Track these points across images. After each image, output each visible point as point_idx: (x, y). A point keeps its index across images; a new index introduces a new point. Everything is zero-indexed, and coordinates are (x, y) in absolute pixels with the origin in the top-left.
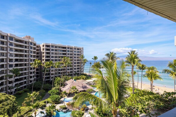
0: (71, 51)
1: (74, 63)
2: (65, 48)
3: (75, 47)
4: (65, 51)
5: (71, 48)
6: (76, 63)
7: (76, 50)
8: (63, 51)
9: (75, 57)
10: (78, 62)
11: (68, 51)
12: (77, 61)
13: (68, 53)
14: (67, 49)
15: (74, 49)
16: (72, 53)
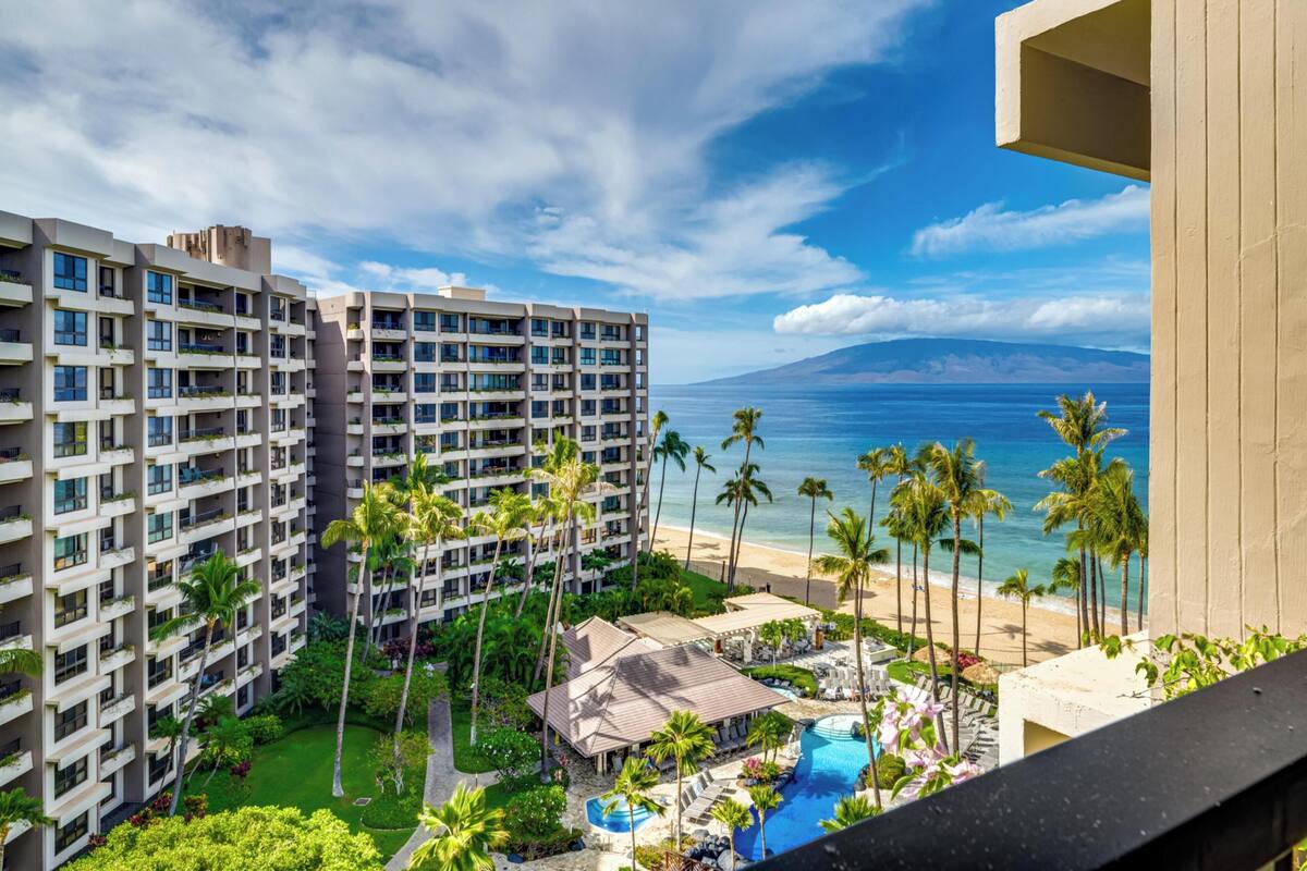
0: (556, 350)
2: (515, 325)
3: (588, 318)
4: (515, 353)
5: (558, 329)
7: (597, 343)
9: (588, 408)
11: (540, 354)
13: (537, 369)
14: (531, 339)
15: (579, 329)
16: (566, 368)
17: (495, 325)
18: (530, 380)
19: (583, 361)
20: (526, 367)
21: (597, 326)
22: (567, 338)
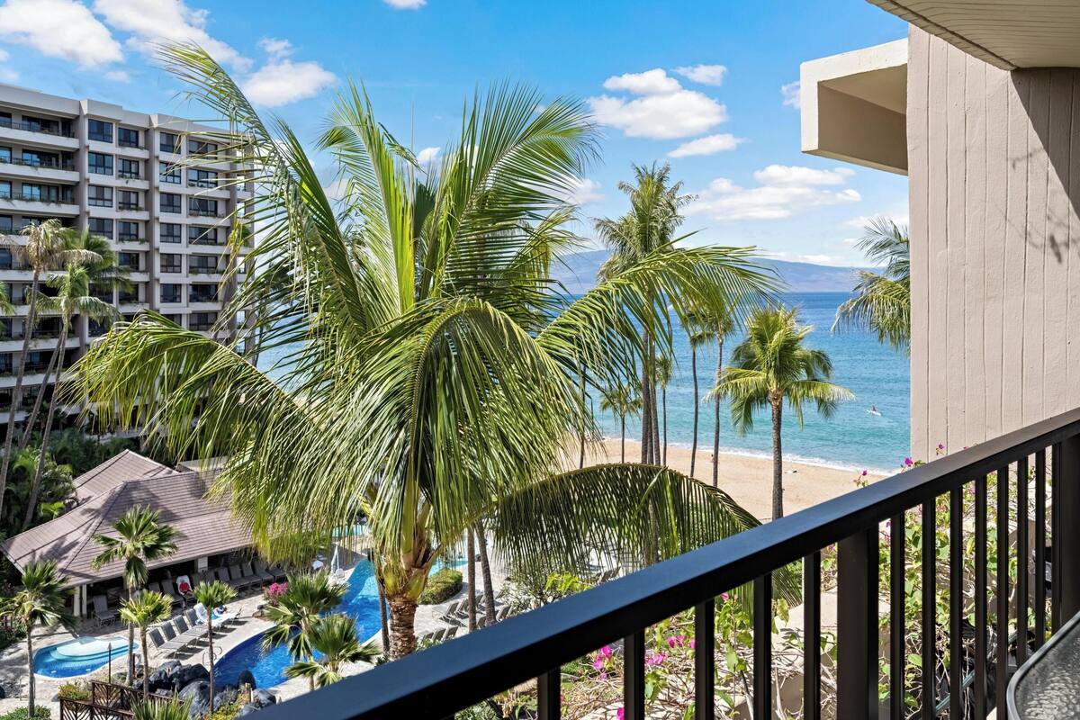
0: (129, 168)
1: (165, 287)
2: (67, 125)
3: (170, 126)
4: (67, 159)
5: (129, 136)
6: (185, 294)
7: (183, 159)
8: (47, 157)
9: (171, 232)
10: (202, 278)
11: (101, 161)
12: (193, 270)
13: (98, 179)
14: (88, 142)
15: (157, 140)
16: (140, 184)
17: (45, 122)
18: (87, 193)
19: (164, 178)
20: (81, 176)
21: (184, 139)
22: (141, 148)
